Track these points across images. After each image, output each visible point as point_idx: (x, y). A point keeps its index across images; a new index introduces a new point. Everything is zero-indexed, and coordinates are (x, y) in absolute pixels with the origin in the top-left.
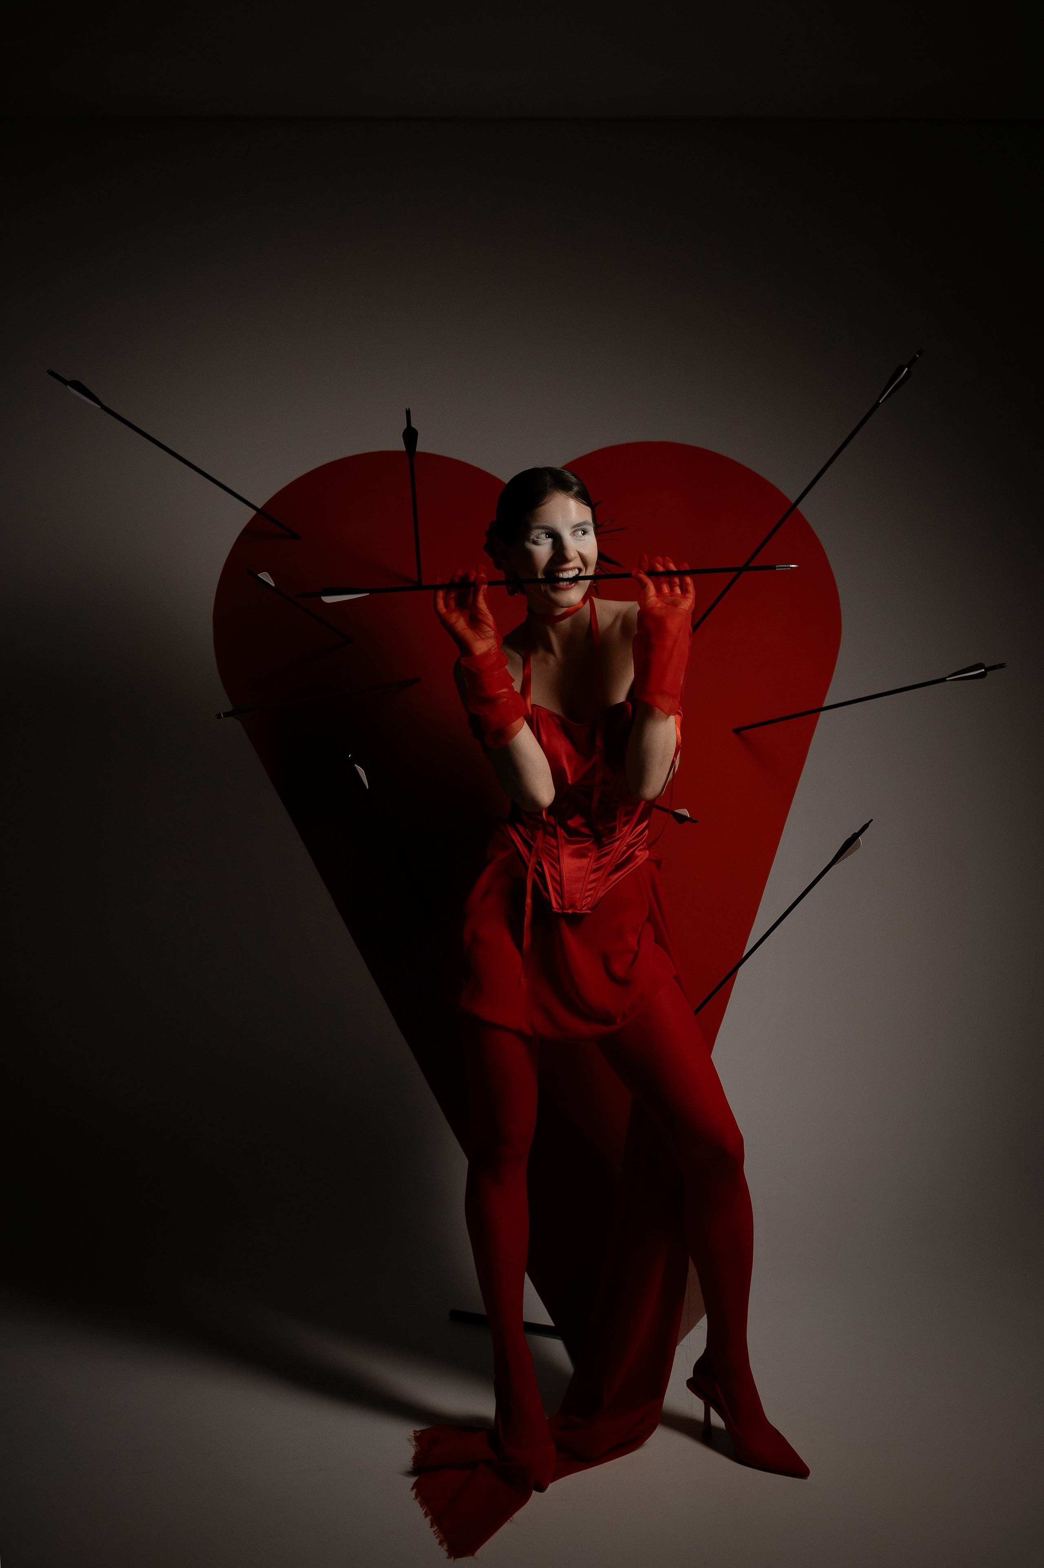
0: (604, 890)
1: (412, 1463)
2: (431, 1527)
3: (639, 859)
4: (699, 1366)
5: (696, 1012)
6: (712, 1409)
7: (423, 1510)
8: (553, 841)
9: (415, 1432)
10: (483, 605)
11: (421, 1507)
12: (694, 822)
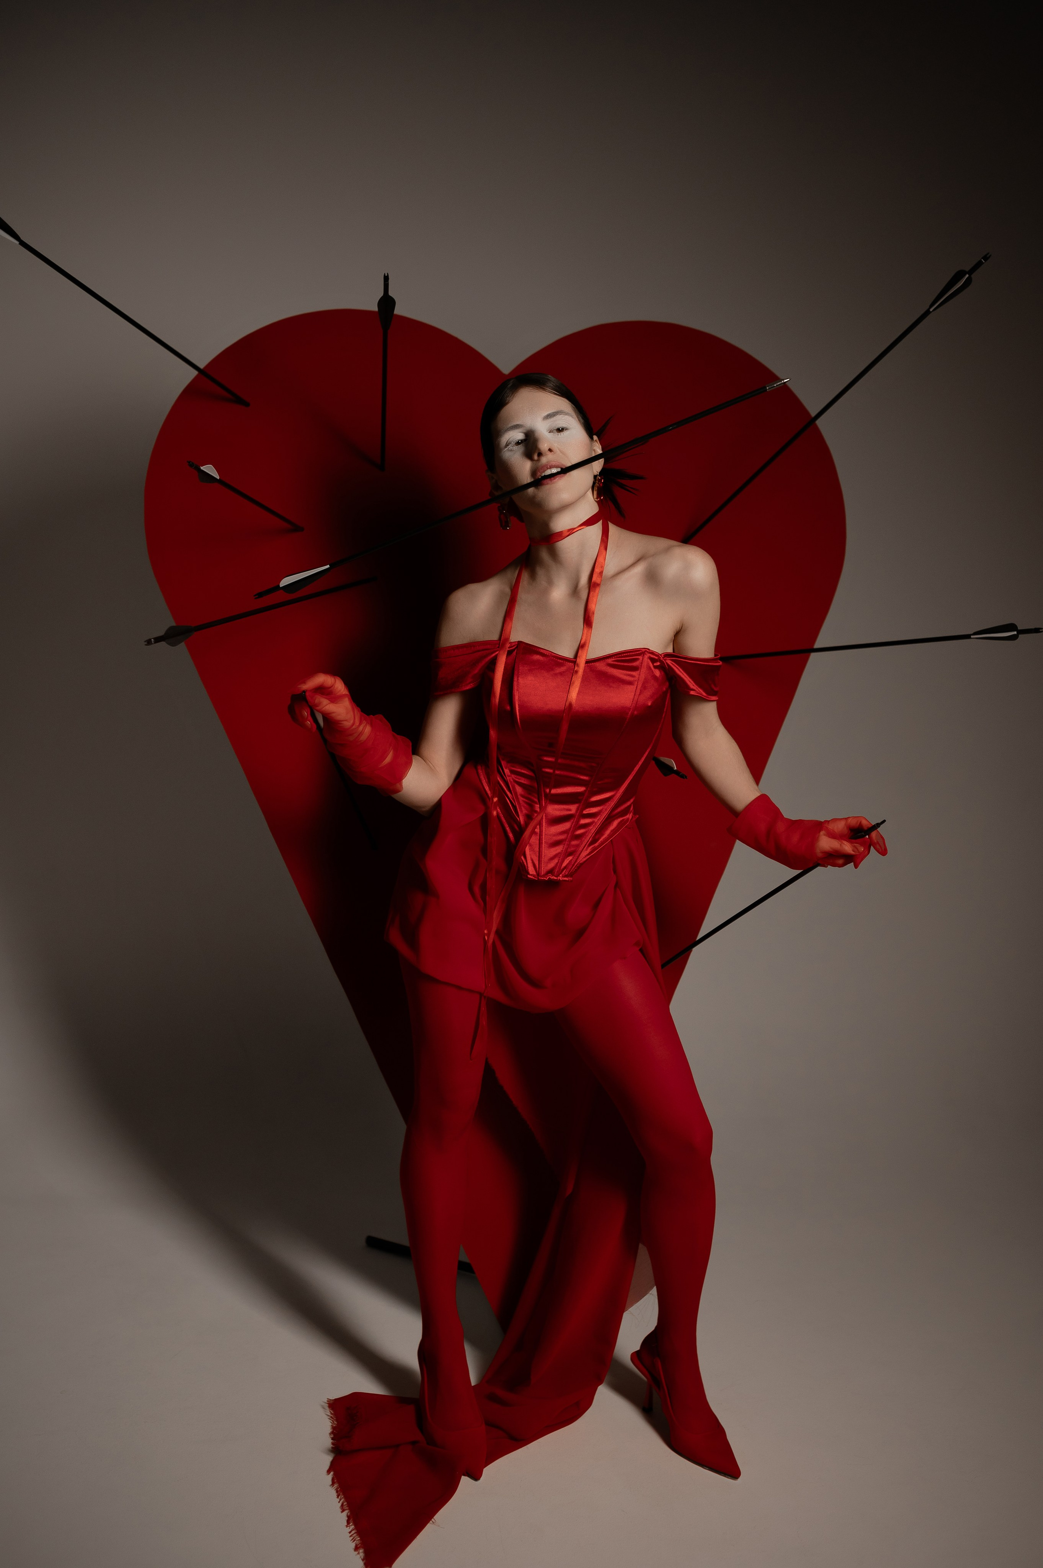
1: (330, 1439)
6: (654, 1388)
7: (339, 1502)
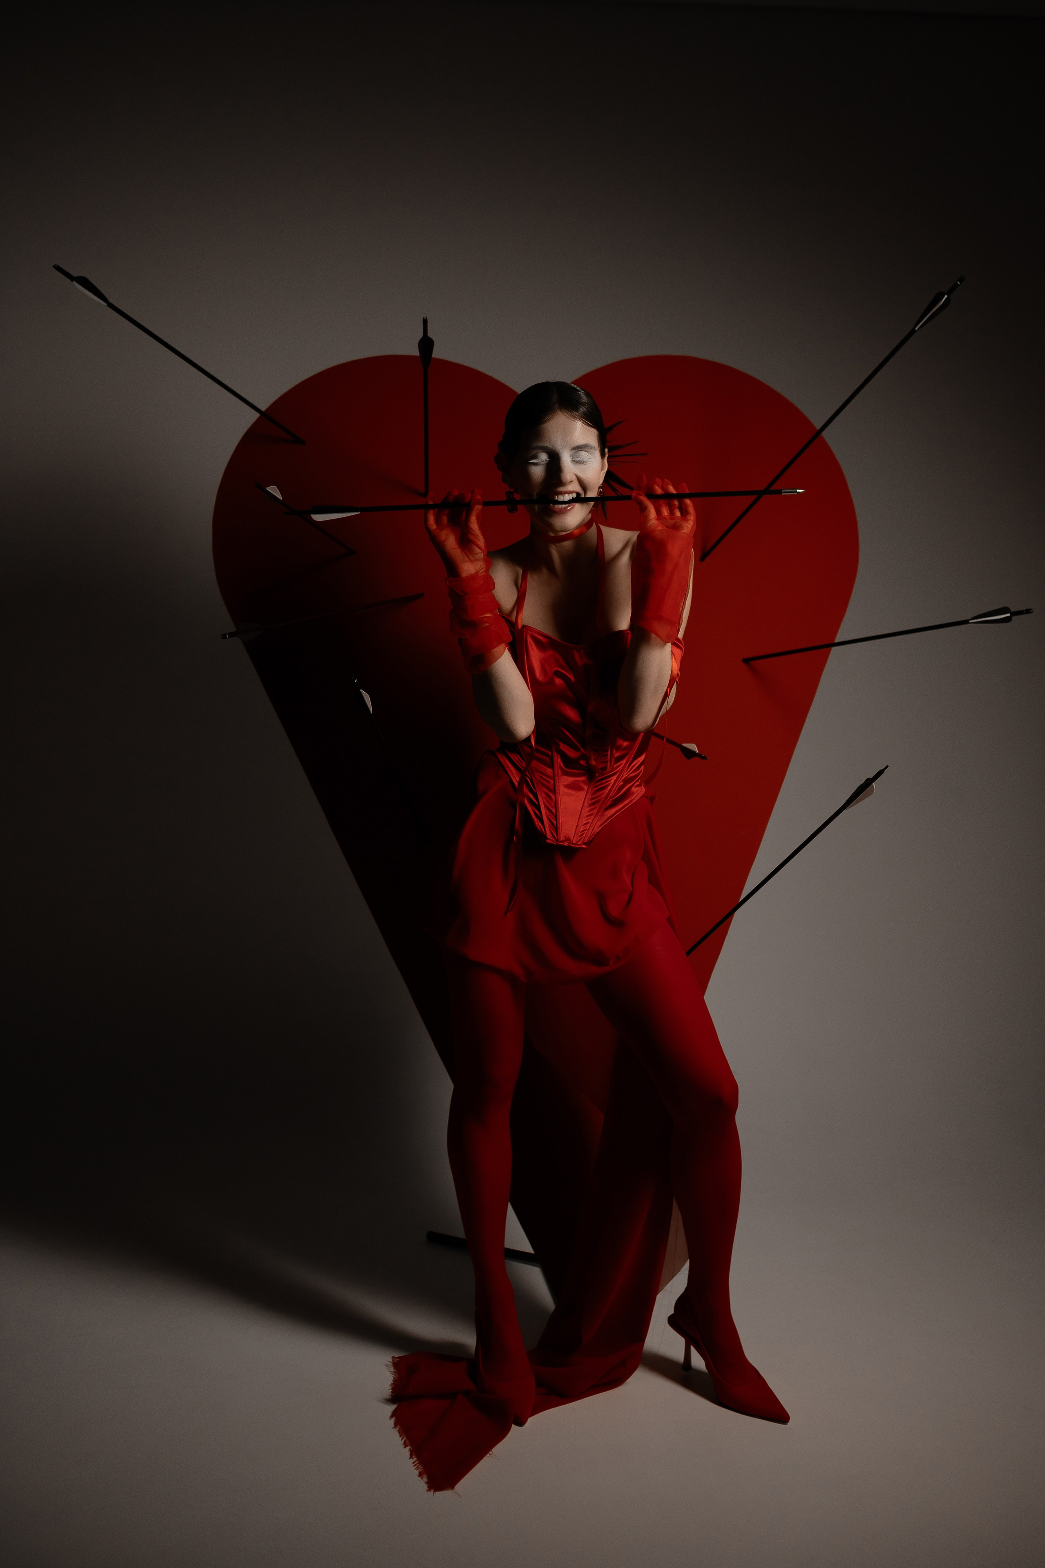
0: (600, 826)
1: (391, 1390)
2: (410, 1458)
3: (635, 795)
4: (681, 1303)
5: (688, 953)
6: (692, 1348)
8: (549, 771)
9: (393, 1358)
10: (474, 525)
11: (400, 1436)
12: (703, 758)
